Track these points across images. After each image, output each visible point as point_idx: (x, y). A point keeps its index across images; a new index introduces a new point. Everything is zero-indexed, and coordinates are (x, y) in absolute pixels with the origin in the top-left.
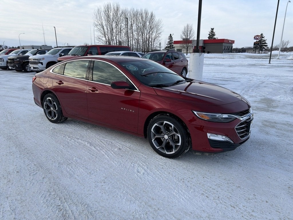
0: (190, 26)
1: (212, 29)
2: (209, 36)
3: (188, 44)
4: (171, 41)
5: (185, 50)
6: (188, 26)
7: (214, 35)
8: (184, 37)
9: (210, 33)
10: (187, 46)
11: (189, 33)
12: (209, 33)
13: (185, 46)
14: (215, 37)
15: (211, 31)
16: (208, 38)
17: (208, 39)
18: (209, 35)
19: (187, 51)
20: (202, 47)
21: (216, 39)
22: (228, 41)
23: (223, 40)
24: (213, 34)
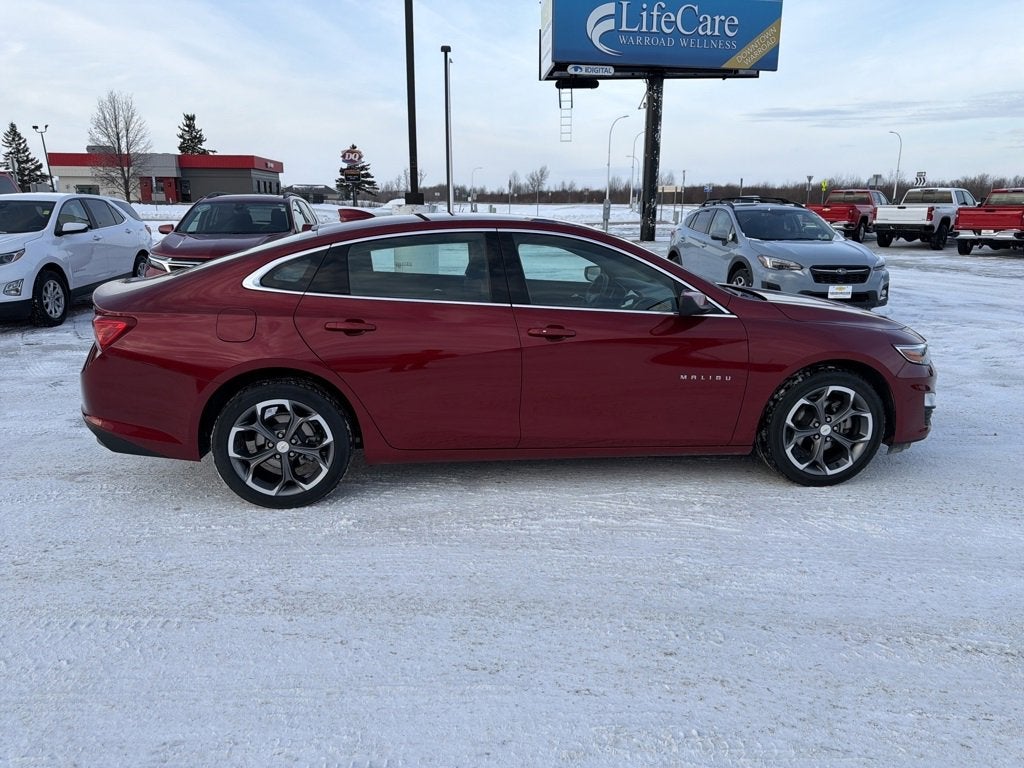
0: (121, 99)
1: (190, 119)
2: (183, 143)
3: (126, 169)
4: (18, 151)
5: (117, 190)
6: (113, 100)
7: (200, 140)
8: (104, 141)
9: (184, 130)
10: (123, 174)
11: (122, 125)
12: (180, 132)
13: (114, 174)
14: (204, 146)
15: (187, 126)
16: (180, 148)
17: (179, 152)
18: (181, 137)
19: (128, 194)
20: (176, 182)
21: (211, 154)
22: (267, 164)
23: (251, 159)
24: (195, 137)
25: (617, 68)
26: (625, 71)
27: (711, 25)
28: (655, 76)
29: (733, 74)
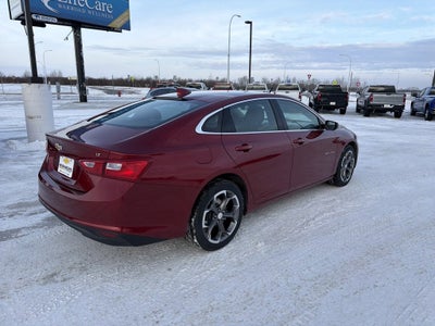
25: (59, 19)
26: (62, 21)
27: (101, 6)
28: (77, 26)
29: (112, 29)
